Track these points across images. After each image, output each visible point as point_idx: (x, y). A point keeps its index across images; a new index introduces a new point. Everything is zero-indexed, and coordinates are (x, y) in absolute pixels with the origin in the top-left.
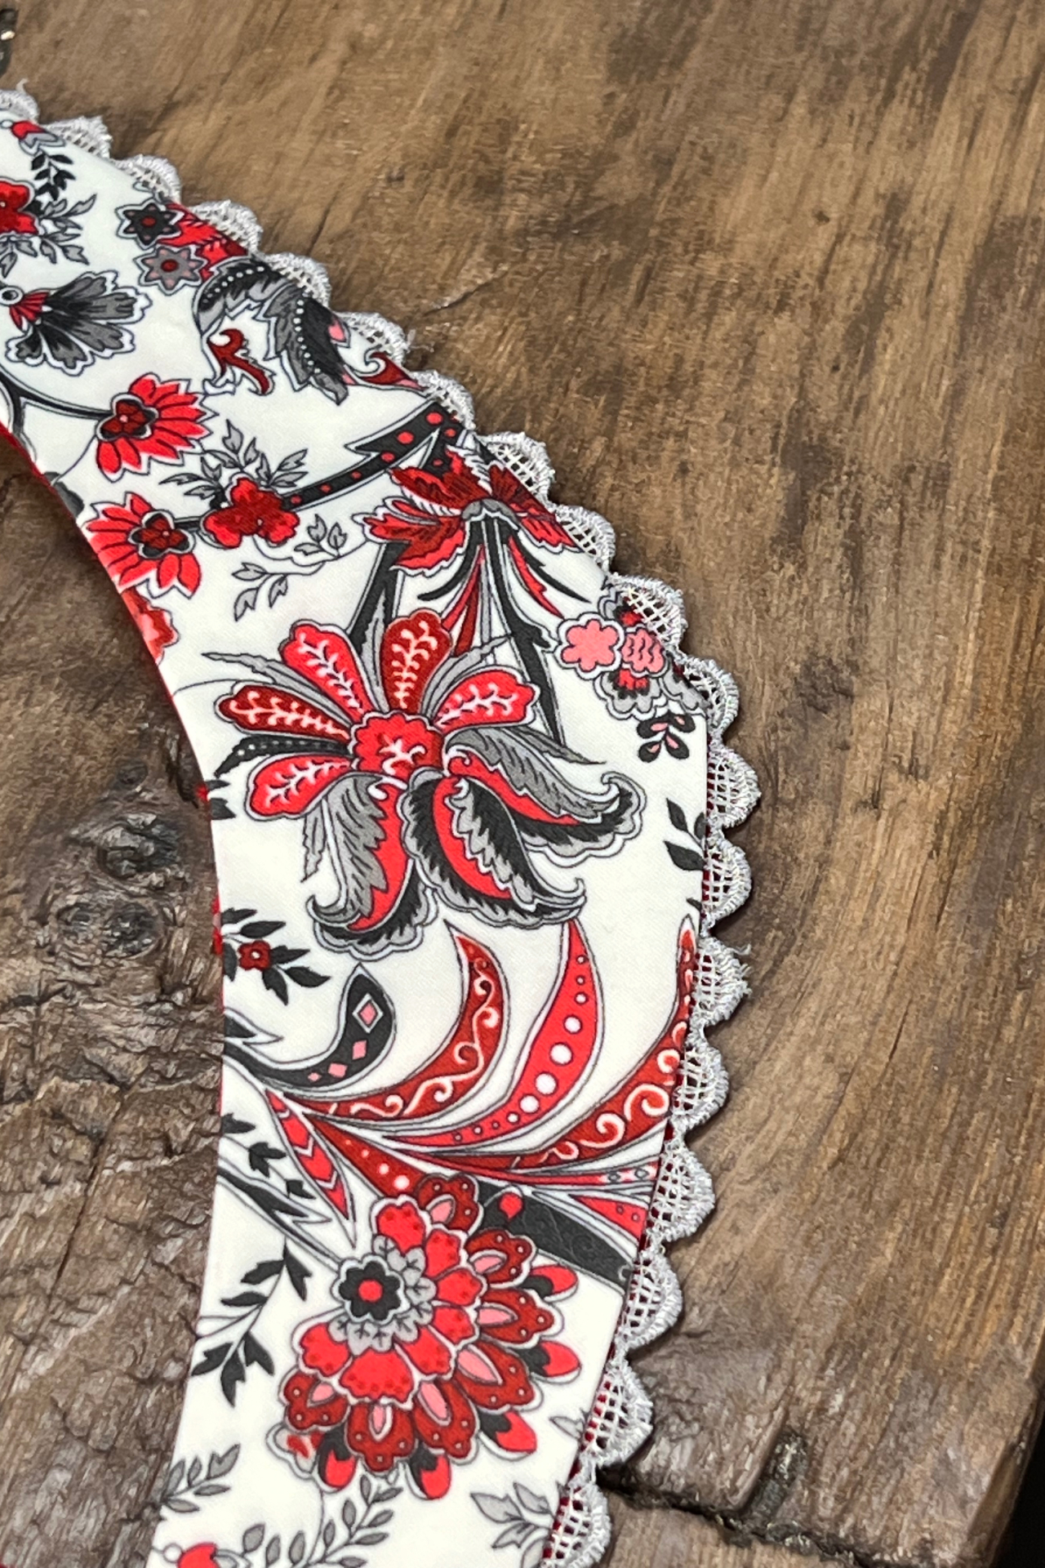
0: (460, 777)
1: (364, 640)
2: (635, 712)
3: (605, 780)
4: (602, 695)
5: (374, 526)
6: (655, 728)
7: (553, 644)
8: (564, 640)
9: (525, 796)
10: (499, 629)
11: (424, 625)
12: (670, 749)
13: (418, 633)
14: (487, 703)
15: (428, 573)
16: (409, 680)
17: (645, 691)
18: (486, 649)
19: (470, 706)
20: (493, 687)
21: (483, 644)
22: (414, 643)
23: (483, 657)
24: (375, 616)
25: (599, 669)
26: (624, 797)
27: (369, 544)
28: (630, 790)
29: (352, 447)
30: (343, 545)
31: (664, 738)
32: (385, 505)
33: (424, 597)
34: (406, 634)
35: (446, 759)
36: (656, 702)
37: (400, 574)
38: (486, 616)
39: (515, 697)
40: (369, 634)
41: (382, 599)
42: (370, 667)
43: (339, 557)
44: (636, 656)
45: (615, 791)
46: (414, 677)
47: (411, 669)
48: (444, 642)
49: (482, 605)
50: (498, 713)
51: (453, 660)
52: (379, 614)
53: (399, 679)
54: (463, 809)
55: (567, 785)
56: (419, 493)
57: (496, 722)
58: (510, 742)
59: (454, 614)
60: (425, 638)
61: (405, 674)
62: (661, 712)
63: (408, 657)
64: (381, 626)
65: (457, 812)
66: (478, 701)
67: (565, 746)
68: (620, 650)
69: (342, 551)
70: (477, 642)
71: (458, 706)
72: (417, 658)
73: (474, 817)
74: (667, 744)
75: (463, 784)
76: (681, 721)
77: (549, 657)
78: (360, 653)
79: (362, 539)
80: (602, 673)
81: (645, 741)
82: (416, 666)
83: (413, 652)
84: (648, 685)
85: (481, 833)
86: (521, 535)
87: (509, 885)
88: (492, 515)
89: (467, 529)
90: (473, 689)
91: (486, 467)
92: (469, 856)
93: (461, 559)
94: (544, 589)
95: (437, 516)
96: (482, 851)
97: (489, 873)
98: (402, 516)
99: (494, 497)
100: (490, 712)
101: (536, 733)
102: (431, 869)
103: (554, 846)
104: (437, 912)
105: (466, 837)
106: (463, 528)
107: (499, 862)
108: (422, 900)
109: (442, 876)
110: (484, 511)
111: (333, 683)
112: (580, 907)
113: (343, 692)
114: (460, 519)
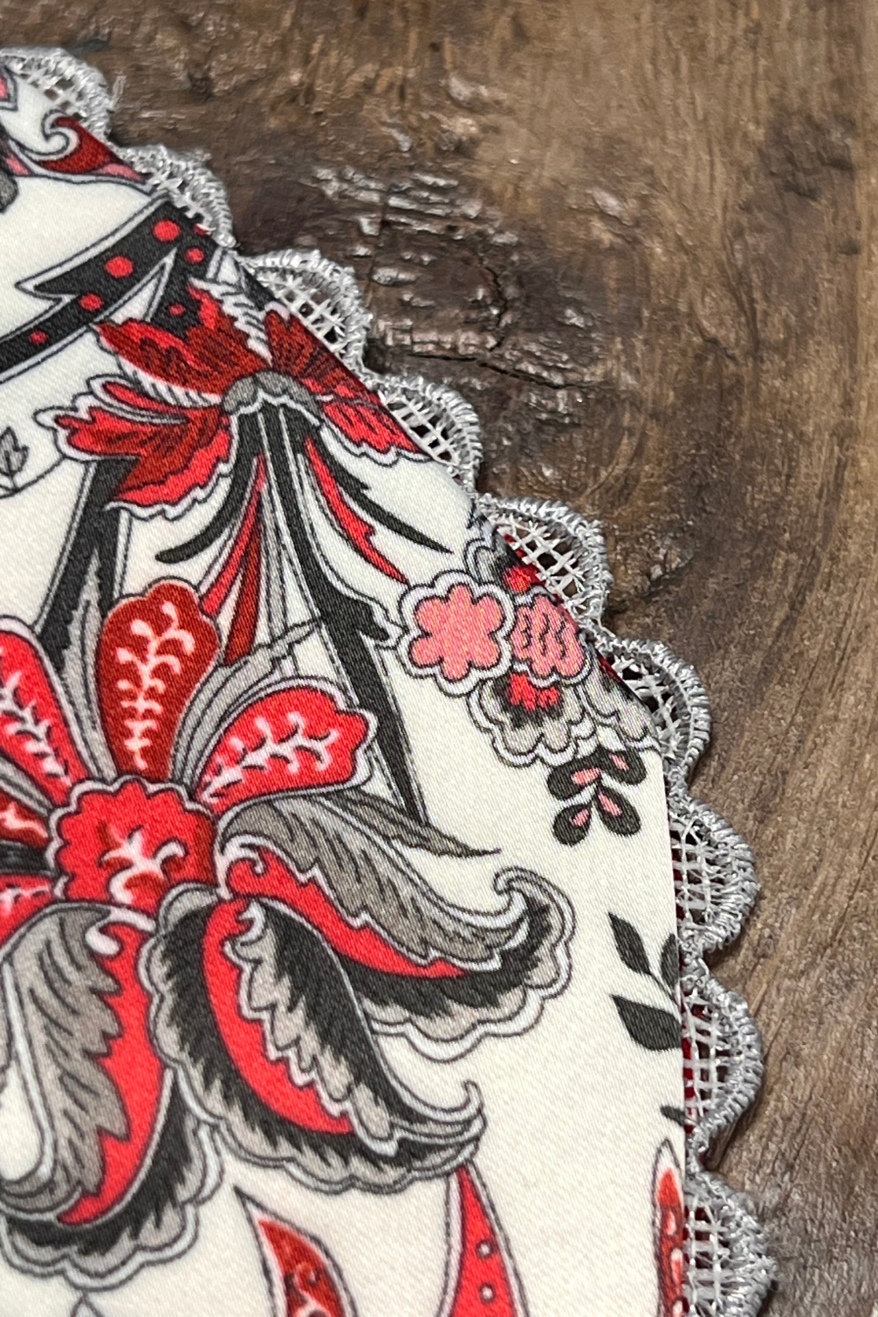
0: (248, 898)
1: (66, 644)
2: (541, 750)
3: (501, 885)
4: (484, 724)
5: (74, 432)
6: (576, 779)
7: (394, 631)
8: (411, 623)
9: (366, 925)
10: (299, 609)
11: (169, 609)
12: (607, 818)
13: (160, 624)
14: (286, 749)
15: (172, 511)
16: (148, 714)
17: (555, 711)
18: (281, 648)
19: (258, 758)
20: (294, 718)
21: (274, 640)
22: (154, 645)
23: (276, 662)
24: (85, 596)
25: (475, 675)
26: (536, 913)
27: (66, 464)
28: (545, 900)
29: (30, 286)
30: (20, 469)
31: (595, 797)
32: (91, 392)
33: (168, 556)
34: (140, 627)
35: (222, 863)
36: (576, 731)
37: (124, 516)
38: (275, 587)
39: (334, 735)
40: (74, 630)
41: (94, 564)
42: (77, 692)
43: (16, 490)
44: (537, 645)
45: (519, 906)
46: (157, 708)
47: (152, 694)
48: (206, 637)
49: (268, 569)
50: (307, 768)
51: (224, 672)
52: (90, 593)
53: (132, 713)
54: (257, 962)
55: (437, 900)
56: (147, 368)
57: (306, 785)
58: (330, 823)
59: (220, 586)
60: (173, 633)
61: (142, 704)
62: (586, 749)
63: (145, 670)
64: (94, 613)
65: (247, 968)
66: (271, 747)
67: (428, 825)
68: (507, 637)
69: (20, 480)
70: (262, 636)
71: (236, 759)
72: (161, 671)
73: (279, 977)
74: (600, 808)
75: (255, 912)
76: (621, 764)
77: (388, 656)
78: (59, 668)
79: (56, 456)
80: (483, 682)
81: (561, 805)
82: (161, 686)
83: (154, 661)
84: (561, 701)
85: (291, 1008)
86: (325, 434)
87: (347, 1105)
88: (275, 402)
89: (234, 429)
90: (262, 725)
91: (261, 315)
92: (273, 1054)
93: (225, 485)
94: (371, 531)
95: (181, 407)
96: (297, 1042)
97: (310, 1085)
98: (124, 411)
99: (275, 369)
100: (294, 768)
101: (373, 802)
102: (207, 1084)
103: (422, 1022)
104: (222, 1172)
105: (265, 1016)
106: (227, 428)
107: (326, 1060)
108: (193, 1149)
109: (227, 1098)
110: (262, 395)
111: (12, 729)
112: (476, 1139)
113: (32, 747)
114: (221, 411)
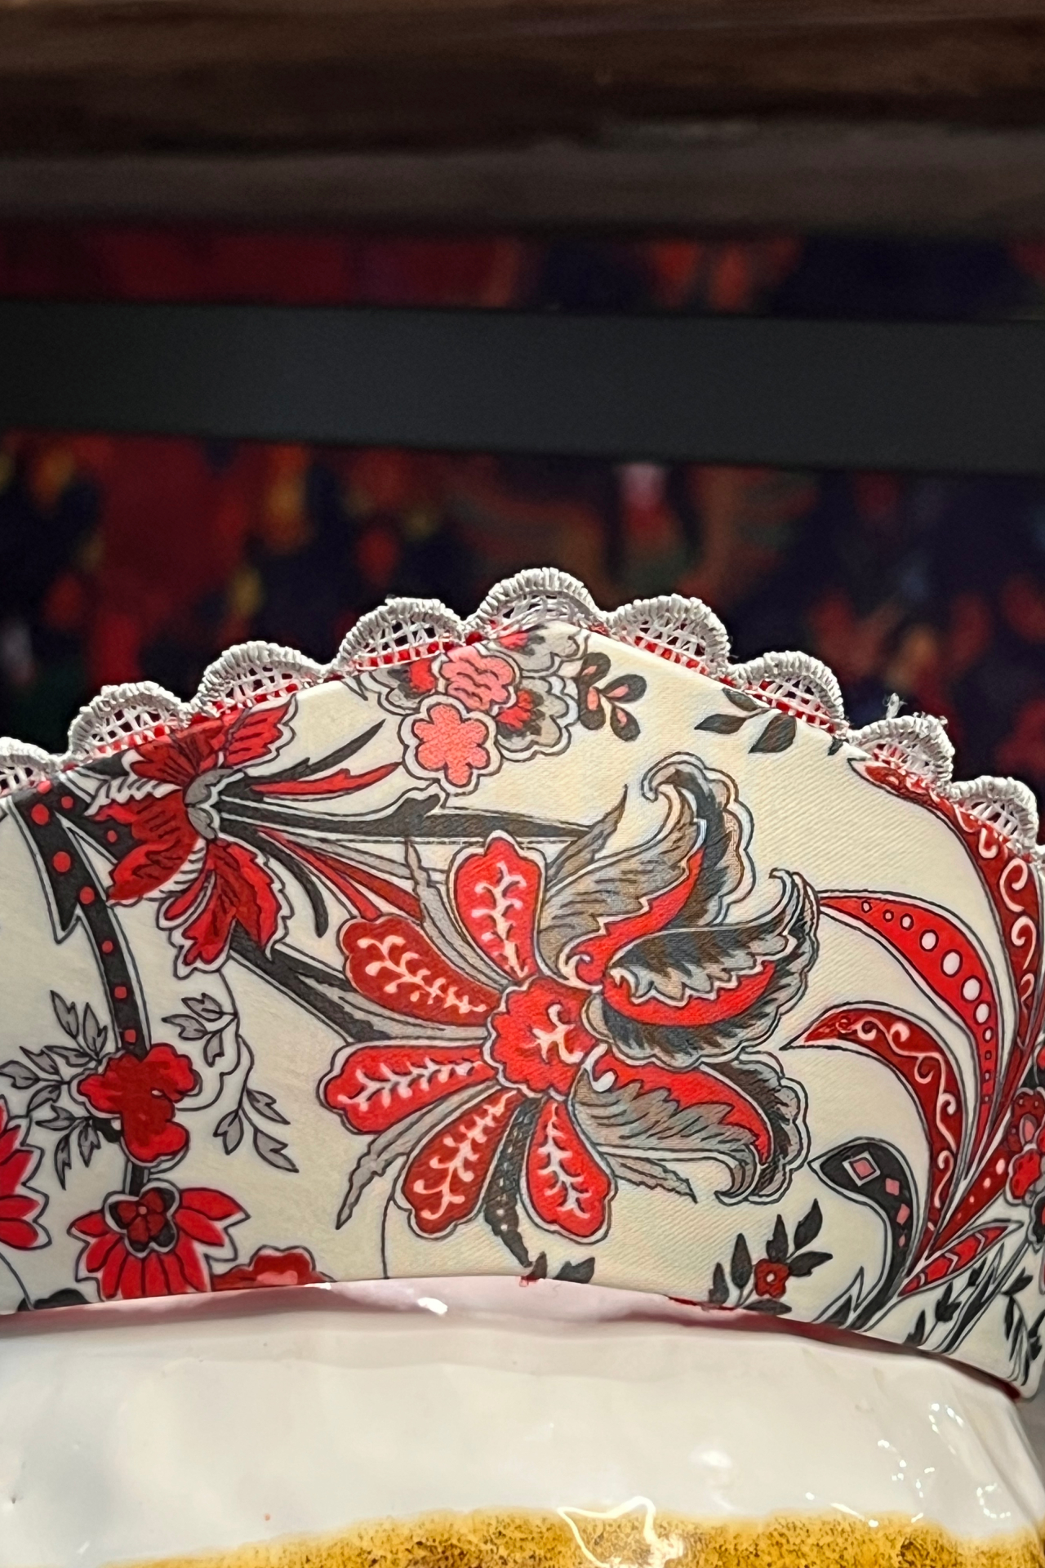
0: (606, 975)
1: (369, 1025)
2: (562, 722)
3: (651, 795)
4: (527, 754)
5: (199, 956)
6: (592, 706)
7: (434, 789)
8: (433, 775)
9: (651, 903)
10: (393, 850)
11: (364, 943)
12: (628, 699)
13: (373, 954)
14: (502, 904)
15: (285, 911)
16: (444, 989)
17: (536, 699)
18: (421, 876)
19: (502, 926)
20: (479, 888)
21: (412, 878)
22: (389, 964)
23: (430, 884)
24: (336, 999)
25: (489, 745)
26: (679, 780)
27: (225, 971)
28: (672, 770)
29: (60, 934)
30: (219, 1006)
31: (610, 699)
32: (171, 930)
33: (321, 928)
34: (372, 969)
35: (576, 983)
36: (556, 692)
37: (278, 947)
38: (370, 860)
39: (502, 866)
40: (359, 1015)
41: (311, 982)
42: (410, 1030)
43: (235, 1015)
44: (481, 691)
45: (669, 789)
46: (440, 981)
47: (429, 981)
48: (393, 926)
49: (352, 859)
50: (520, 895)
51: (427, 924)
52: (334, 994)
53: (439, 1000)
54: (651, 984)
55: (646, 846)
56: (159, 880)
57: (532, 898)
58: (569, 895)
59: (356, 899)
60: (384, 948)
61: (434, 990)
62: (572, 690)
63: (408, 978)
64: (350, 996)
65: (653, 993)
66: (497, 914)
67: (591, 827)
68: (469, 710)
69: (228, 1008)
70: (407, 885)
71: (498, 942)
72: (413, 967)
73: (666, 975)
75: (617, 973)
76: (591, 670)
77: (452, 802)
78: (385, 1036)
79: (217, 974)
80: (496, 743)
81: (607, 727)
82: (424, 972)
83: (402, 969)
84: (530, 692)
85: (688, 973)
86: (253, 772)
87: (760, 959)
88: (214, 799)
89: (231, 839)
90: (477, 913)
91: (133, 777)
92: (712, 996)
93: (274, 863)
94: (346, 771)
95: (201, 871)
96: (710, 977)
97: (739, 978)
98: (191, 914)
99: (186, 787)
100: (518, 904)
101: (562, 858)
102: (717, 1045)
103: (725, 890)
104: (771, 1055)
105: (688, 992)
106: (229, 844)
107: (728, 963)
108: (751, 1067)
109: (729, 1035)
110: (206, 806)
111: (424, 1085)
112: (805, 883)
113: (443, 1077)
114: (211, 842)
